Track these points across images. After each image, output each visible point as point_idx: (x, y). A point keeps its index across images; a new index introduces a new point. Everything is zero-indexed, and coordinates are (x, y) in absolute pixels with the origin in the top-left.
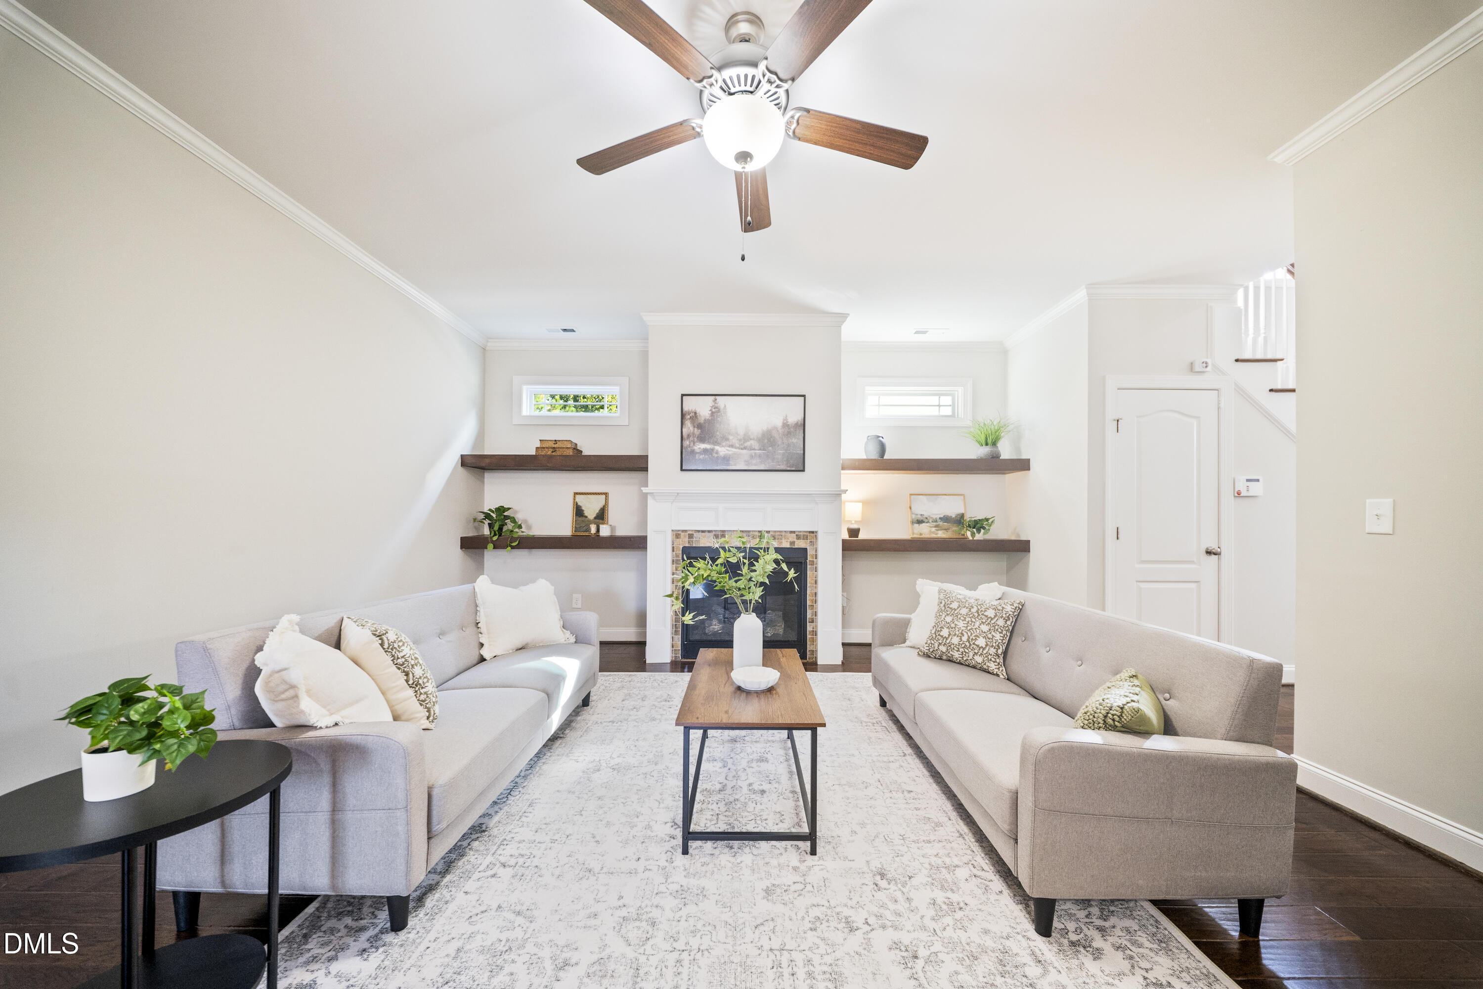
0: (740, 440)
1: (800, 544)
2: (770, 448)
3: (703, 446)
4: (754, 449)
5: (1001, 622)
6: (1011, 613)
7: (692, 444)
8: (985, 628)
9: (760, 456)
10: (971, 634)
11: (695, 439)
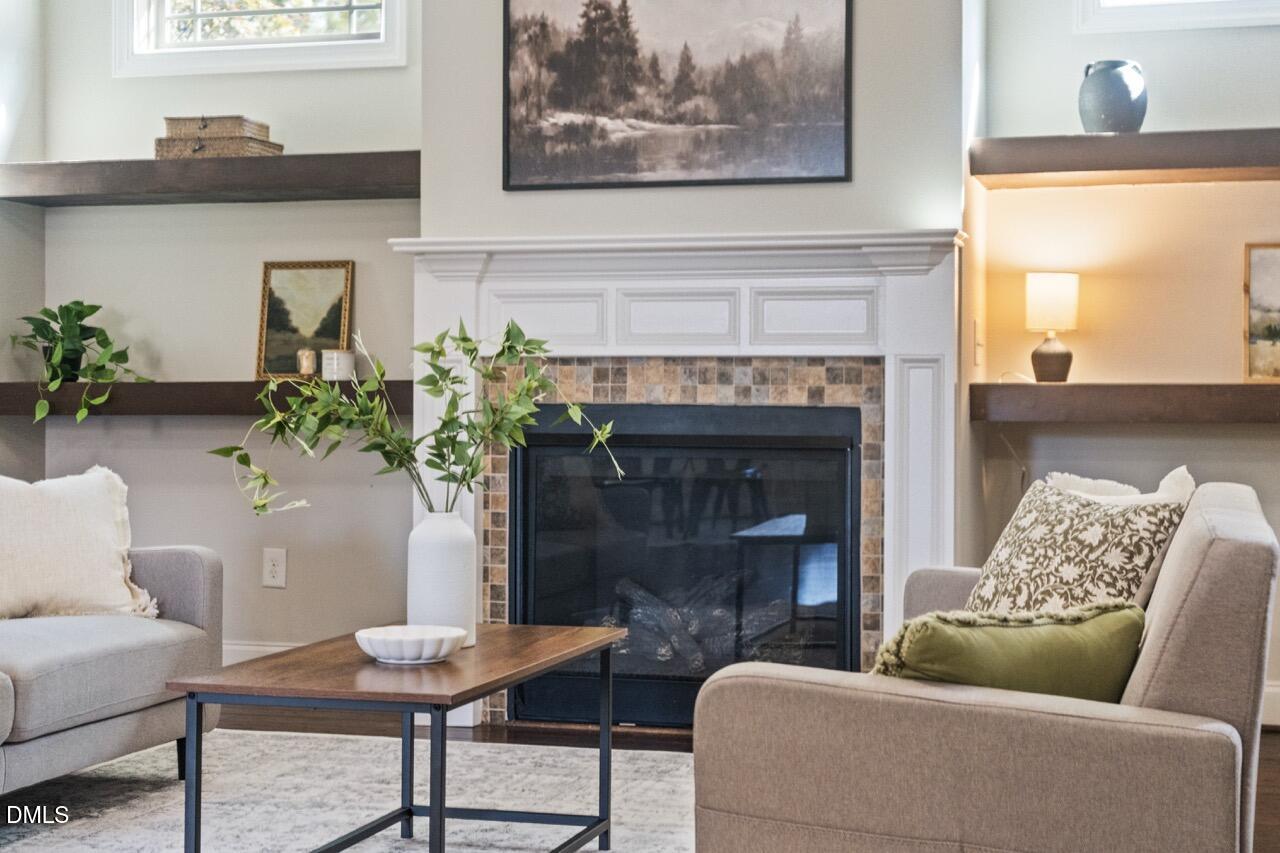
0: (667, 97)
1: (840, 396)
2: (751, 117)
3: (564, 118)
4: (706, 122)
5: (1115, 558)
6: (1147, 535)
7: (534, 114)
8: (1070, 572)
9: (721, 139)
10: (1037, 588)
11: (544, 100)
